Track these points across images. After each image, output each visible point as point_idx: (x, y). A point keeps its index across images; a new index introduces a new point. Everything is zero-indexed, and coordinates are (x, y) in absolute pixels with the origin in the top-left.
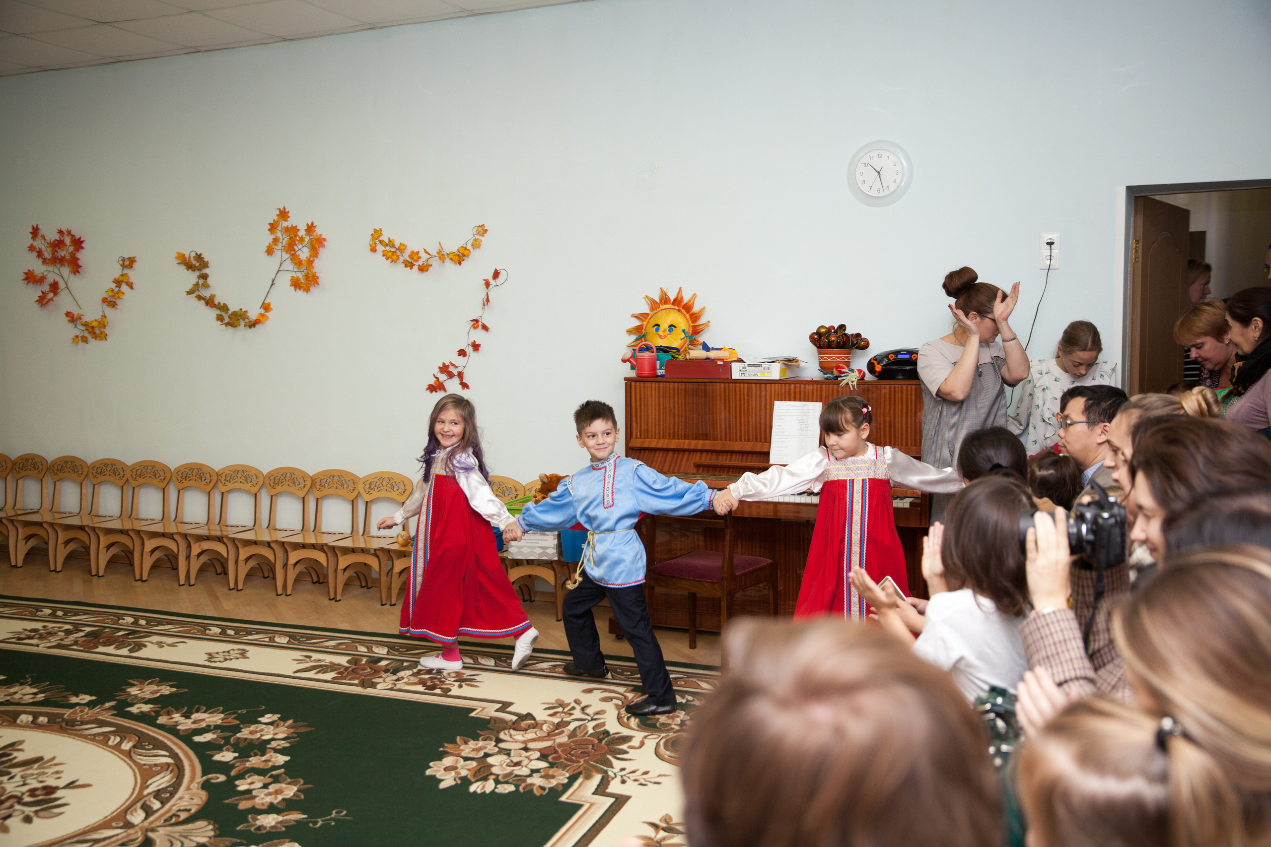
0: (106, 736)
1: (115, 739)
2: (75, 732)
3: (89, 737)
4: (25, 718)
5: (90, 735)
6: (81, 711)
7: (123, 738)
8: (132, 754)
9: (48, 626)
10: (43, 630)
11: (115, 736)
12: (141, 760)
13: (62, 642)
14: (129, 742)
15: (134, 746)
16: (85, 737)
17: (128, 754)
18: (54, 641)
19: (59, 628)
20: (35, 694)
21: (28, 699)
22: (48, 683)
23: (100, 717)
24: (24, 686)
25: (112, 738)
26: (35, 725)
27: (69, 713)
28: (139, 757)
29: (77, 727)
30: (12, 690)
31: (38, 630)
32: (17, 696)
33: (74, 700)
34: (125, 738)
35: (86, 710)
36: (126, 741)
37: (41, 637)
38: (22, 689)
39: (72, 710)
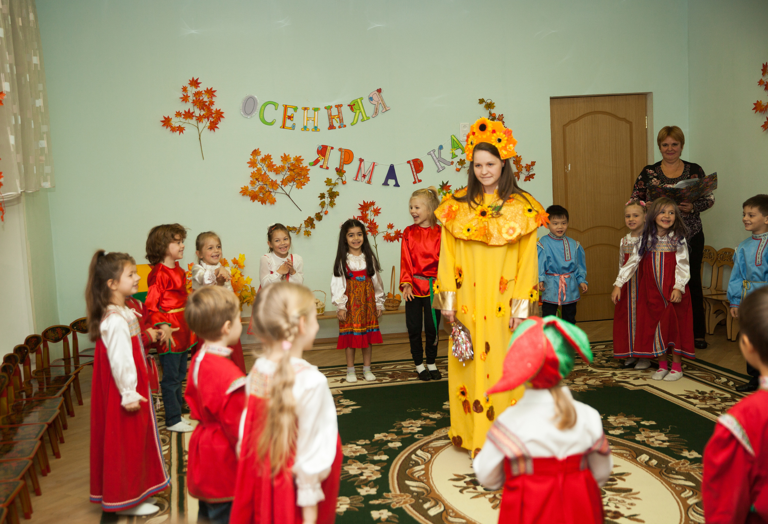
0: (684, 488)
1: (688, 493)
2: (666, 478)
3: (672, 485)
4: (644, 457)
5: (674, 484)
6: (683, 464)
7: (695, 493)
8: (691, 510)
9: (714, 392)
10: (709, 394)
11: (690, 490)
12: (692, 515)
13: (714, 407)
14: (695, 499)
15: (697, 504)
16: (669, 484)
17: (687, 508)
18: (709, 403)
19: (721, 395)
20: (664, 441)
21: (657, 444)
22: (678, 435)
23: (692, 473)
24: (662, 433)
25: (688, 491)
26: (647, 465)
27: (674, 462)
28: (693, 513)
29: (671, 475)
30: (652, 434)
31: (706, 393)
32: (651, 440)
33: (686, 454)
34: (696, 494)
35: (687, 464)
36: (695, 497)
37: (703, 400)
38: (658, 435)
39: (677, 461)
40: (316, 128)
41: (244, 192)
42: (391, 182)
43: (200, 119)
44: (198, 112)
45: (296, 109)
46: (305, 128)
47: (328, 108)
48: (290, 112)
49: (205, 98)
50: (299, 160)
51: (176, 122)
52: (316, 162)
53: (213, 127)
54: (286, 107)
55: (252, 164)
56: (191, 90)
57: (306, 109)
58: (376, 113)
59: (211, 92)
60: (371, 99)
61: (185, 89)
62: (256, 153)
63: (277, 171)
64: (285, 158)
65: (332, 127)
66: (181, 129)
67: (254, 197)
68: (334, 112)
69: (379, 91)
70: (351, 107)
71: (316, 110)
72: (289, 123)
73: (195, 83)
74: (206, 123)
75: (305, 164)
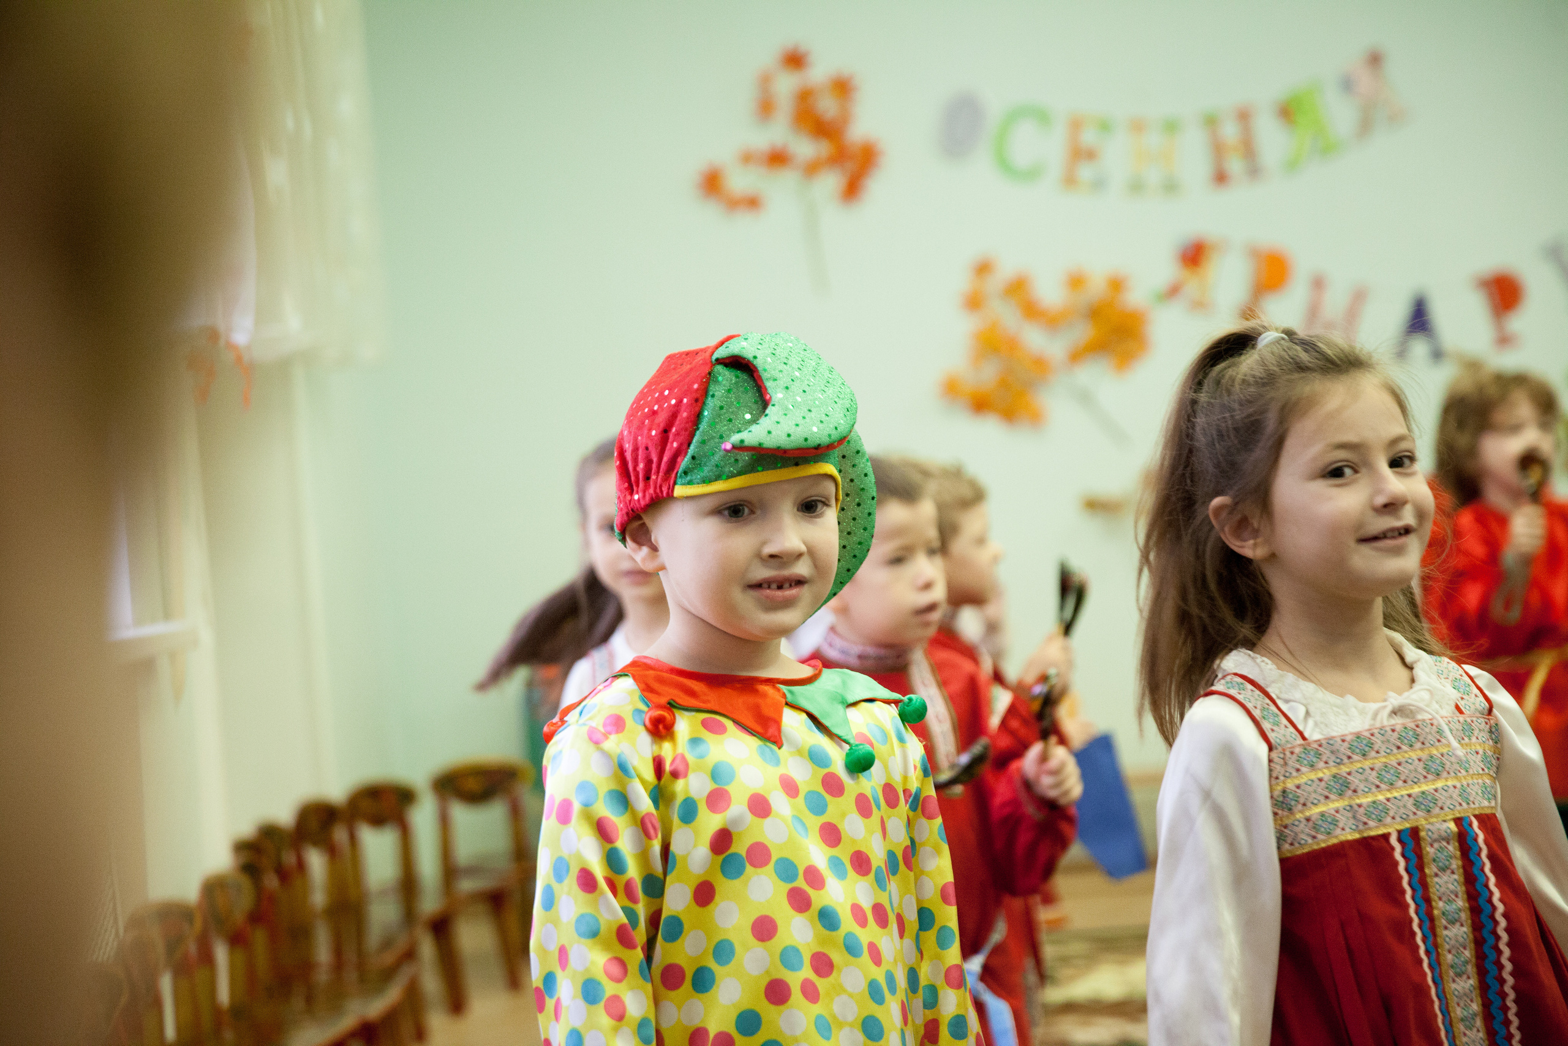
40: (1171, 187)
41: (951, 389)
42: (1419, 348)
43: (812, 169)
44: (805, 148)
45: (1105, 127)
46: (1136, 187)
47: (1211, 122)
48: (1089, 137)
49: (827, 107)
50: (1117, 285)
51: (739, 181)
52: (1173, 291)
53: (852, 190)
54: (1076, 125)
55: (974, 302)
56: (786, 85)
57: (1138, 126)
58: (1366, 126)
59: (843, 87)
60: (1347, 85)
61: (765, 82)
62: (983, 269)
63: (1051, 321)
64: (1076, 281)
65: (1221, 178)
66: (752, 203)
67: (980, 405)
68: (1230, 131)
69: (1375, 60)
70: (1286, 113)
71: (1171, 127)
72: (1086, 172)
73: (795, 60)
74: (830, 182)
75: (1137, 296)
